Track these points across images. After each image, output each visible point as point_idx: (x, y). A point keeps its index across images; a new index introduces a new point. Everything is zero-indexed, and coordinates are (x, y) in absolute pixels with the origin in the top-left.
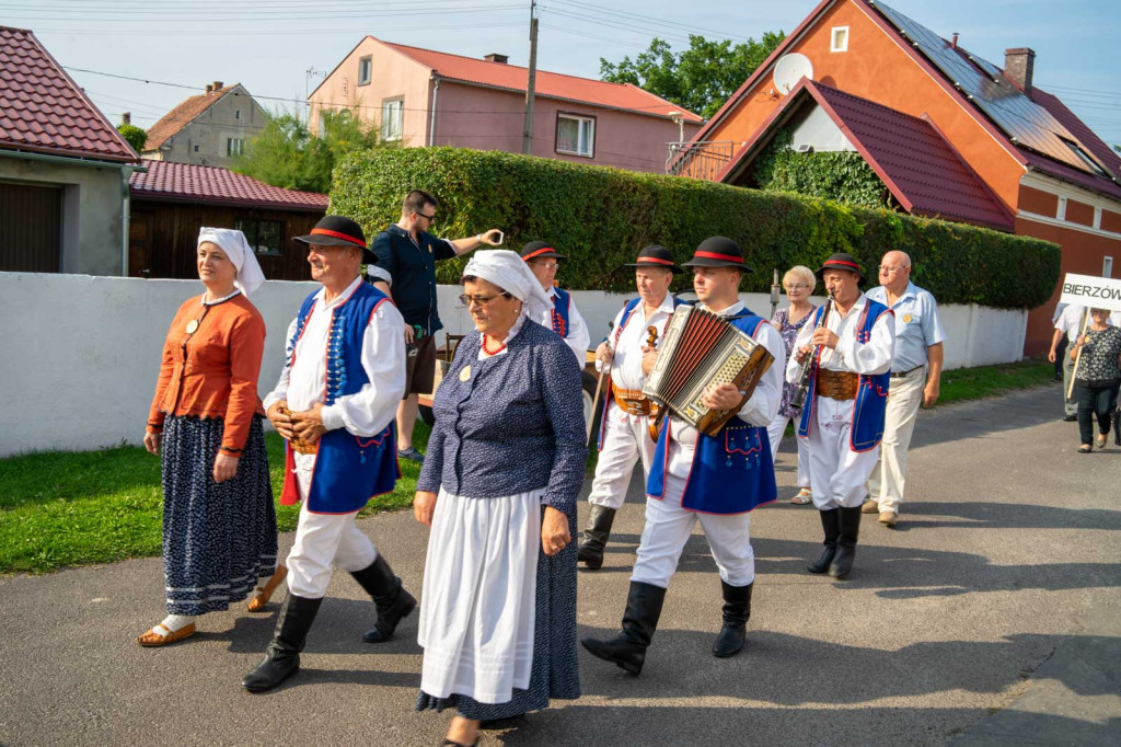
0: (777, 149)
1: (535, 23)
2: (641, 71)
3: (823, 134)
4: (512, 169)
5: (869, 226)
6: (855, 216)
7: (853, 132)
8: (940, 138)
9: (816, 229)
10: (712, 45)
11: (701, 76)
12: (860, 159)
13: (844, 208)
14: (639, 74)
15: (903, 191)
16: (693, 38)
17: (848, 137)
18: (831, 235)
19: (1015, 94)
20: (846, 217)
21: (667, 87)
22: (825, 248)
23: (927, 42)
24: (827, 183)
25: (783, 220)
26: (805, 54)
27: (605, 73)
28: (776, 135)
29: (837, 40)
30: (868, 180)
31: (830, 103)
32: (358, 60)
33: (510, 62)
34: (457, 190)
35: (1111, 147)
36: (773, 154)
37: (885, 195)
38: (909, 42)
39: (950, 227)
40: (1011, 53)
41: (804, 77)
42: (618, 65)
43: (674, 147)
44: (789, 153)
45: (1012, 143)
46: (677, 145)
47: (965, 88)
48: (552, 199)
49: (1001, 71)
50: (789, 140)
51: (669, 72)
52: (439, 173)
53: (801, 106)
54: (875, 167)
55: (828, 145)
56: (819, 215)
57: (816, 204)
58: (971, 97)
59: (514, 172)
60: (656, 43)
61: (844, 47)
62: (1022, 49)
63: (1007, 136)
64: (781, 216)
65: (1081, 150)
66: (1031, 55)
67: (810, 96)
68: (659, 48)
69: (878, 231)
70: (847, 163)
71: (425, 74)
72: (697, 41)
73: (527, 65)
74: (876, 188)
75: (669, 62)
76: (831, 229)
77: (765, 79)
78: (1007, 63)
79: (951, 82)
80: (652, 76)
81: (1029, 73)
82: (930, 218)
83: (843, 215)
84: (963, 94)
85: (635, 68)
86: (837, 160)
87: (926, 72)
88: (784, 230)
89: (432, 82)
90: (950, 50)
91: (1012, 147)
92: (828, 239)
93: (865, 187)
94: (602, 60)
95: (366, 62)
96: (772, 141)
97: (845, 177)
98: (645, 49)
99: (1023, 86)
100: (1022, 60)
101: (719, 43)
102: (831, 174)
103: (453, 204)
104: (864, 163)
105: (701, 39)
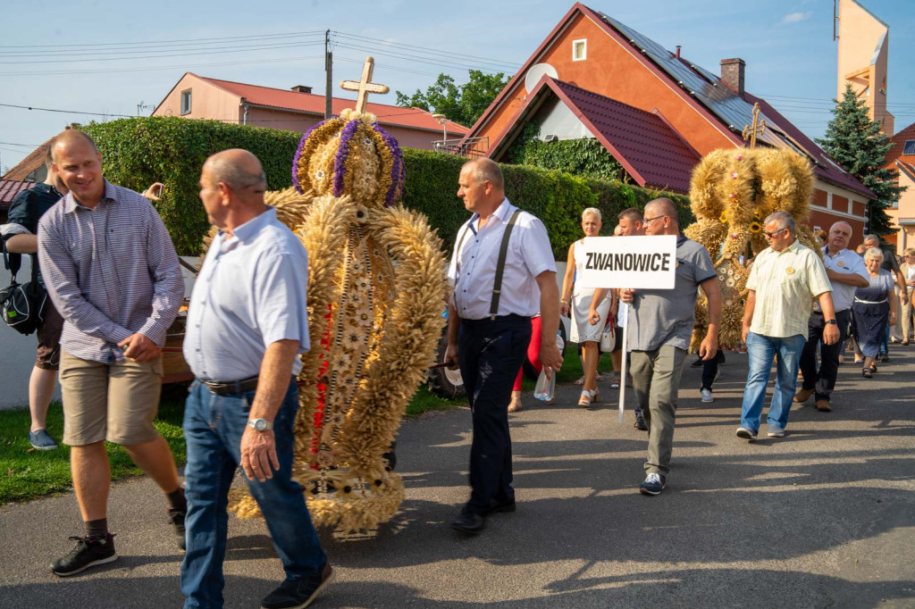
0: (527, 139)
1: (329, 56)
2: (430, 101)
3: (566, 125)
4: (225, 135)
5: (604, 196)
6: (590, 187)
7: (591, 120)
8: (669, 129)
9: (552, 198)
10: (488, 77)
11: (480, 103)
12: (599, 144)
13: (578, 179)
14: (429, 104)
15: (637, 170)
16: (472, 72)
17: (586, 125)
18: (568, 203)
19: (732, 96)
20: (581, 188)
21: (453, 112)
22: (563, 215)
23: (655, 51)
24: (572, 166)
25: (519, 189)
26: (552, 64)
27: (400, 103)
28: (525, 127)
29: (578, 51)
30: (606, 162)
31: (569, 96)
32: (180, 93)
33: (313, 92)
34: (164, 157)
35: (813, 140)
36: (523, 144)
37: (622, 174)
38: (638, 50)
39: (679, 197)
40: (726, 63)
41: (545, 75)
42: (411, 97)
43: (438, 145)
44: (537, 144)
45: (730, 129)
46: (441, 143)
47: (687, 85)
48: (271, 166)
49: (719, 79)
50: (537, 131)
51: (453, 101)
52: (143, 140)
53: (545, 102)
54: (612, 150)
55: (570, 133)
56: (555, 185)
57: (551, 175)
58: (693, 93)
59: (227, 138)
60: (442, 77)
61: (584, 57)
62: (734, 59)
63: (726, 125)
64: (518, 185)
65: (787, 139)
66: (742, 64)
67: (552, 92)
68: (444, 81)
69: (613, 201)
70: (588, 149)
71: (236, 101)
72: (476, 75)
73: (324, 94)
74: (613, 169)
75: (454, 93)
76: (567, 198)
77: (519, 86)
78: (722, 71)
79: (675, 81)
80: (439, 104)
81: (742, 78)
82: (659, 189)
83: (577, 184)
84: (686, 91)
85: (425, 99)
86: (578, 146)
87: (654, 73)
88: (521, 199)
89: (241, 108)
90: (676, 60)
91: (730, 133)
92: (565, 207)
93: (604, 168)
94: (398, 93)
95: (187, 95)
96: (522, 133)
97: (586, 161)
98: (433, 82)
99: (737, 89)
100: (734, 68)
101: (494, 76)
102: (574, 159)
103: (161, 171)
104: (602, 148)
105: (479, 73)
